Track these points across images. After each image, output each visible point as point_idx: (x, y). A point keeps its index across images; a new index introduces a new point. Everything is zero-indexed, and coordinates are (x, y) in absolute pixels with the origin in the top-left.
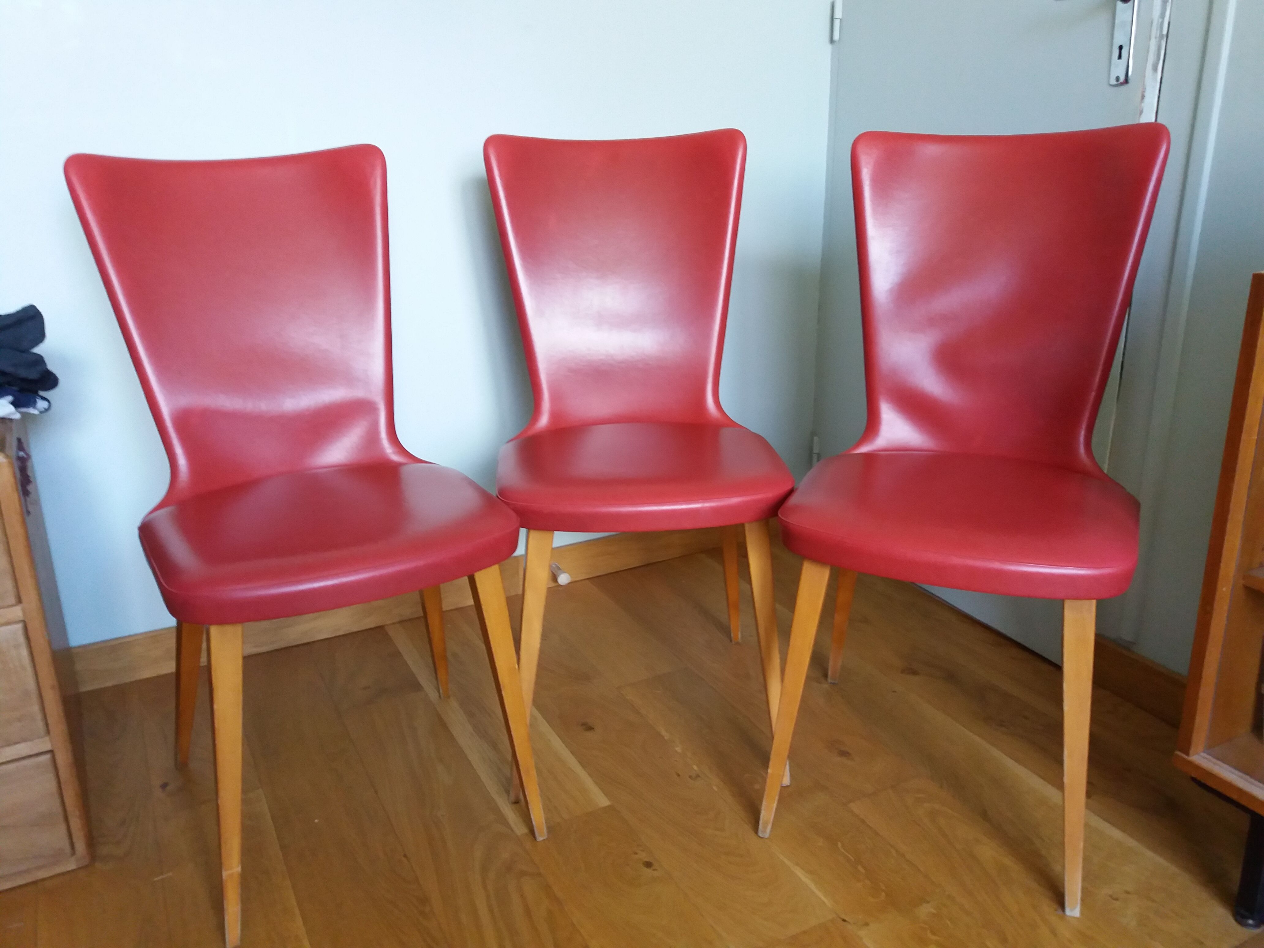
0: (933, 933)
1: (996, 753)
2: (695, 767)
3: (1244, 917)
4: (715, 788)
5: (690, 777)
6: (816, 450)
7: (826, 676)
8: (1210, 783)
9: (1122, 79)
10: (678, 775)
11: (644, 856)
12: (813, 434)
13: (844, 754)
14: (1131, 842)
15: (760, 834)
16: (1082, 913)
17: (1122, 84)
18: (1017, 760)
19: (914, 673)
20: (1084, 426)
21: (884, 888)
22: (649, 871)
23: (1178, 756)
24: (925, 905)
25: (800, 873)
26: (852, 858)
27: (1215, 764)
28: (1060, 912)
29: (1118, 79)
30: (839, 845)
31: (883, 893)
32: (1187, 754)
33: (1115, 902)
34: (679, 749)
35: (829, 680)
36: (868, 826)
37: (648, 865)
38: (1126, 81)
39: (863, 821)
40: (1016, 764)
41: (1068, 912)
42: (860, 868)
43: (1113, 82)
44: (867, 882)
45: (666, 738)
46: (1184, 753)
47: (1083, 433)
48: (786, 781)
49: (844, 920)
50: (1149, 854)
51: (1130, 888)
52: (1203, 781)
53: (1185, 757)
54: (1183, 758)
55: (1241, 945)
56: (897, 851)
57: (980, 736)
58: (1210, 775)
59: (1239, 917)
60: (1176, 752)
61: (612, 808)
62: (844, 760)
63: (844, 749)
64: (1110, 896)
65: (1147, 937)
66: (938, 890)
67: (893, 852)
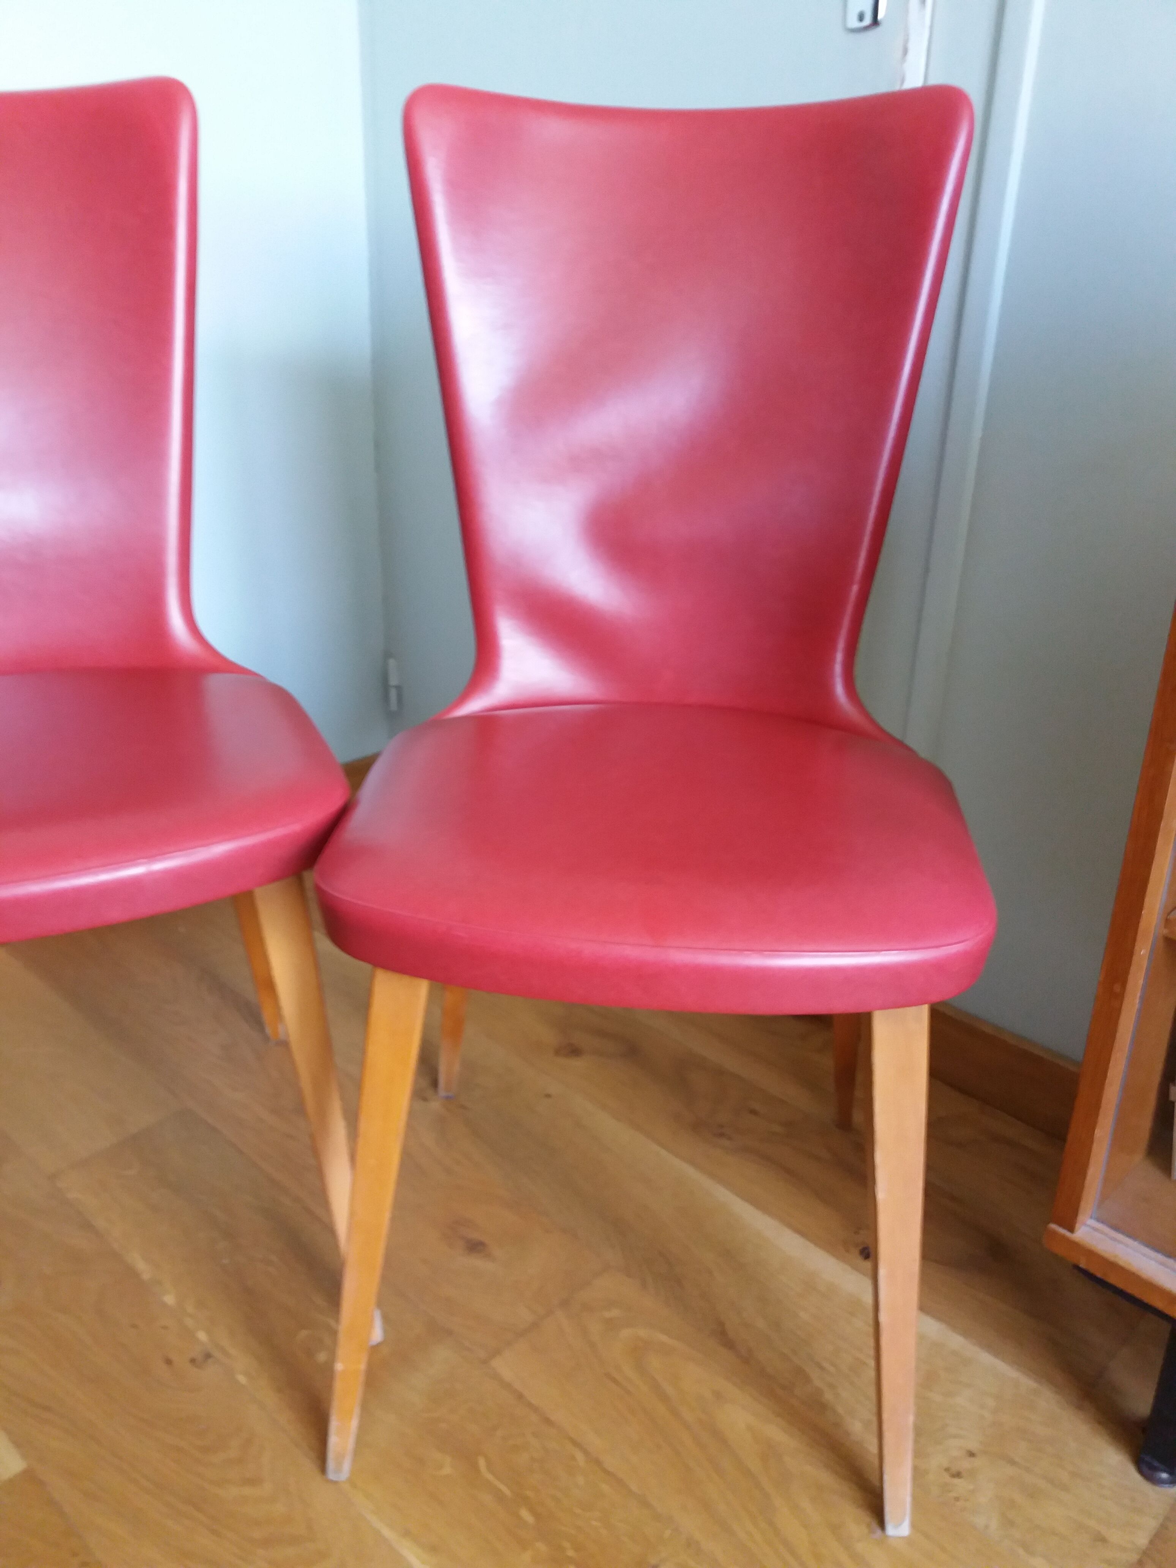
1: (723, 1195)
2: (202, 1336)
3: (1156, 1469)
4: (242, 1379)
5: (193, 1361)
6: (393, 681)
7: (435, 1084)
9: (868, 20)
10: (169, 1362)
12: (387, 655)
13: (475, 1247)
15: (331, 1476)
16: (914, 1526)
17: (866, 28)
19: (574, 1051)
20: (841, 644)
21: (571, 1553)
23: (1055, 1233)
26: (508, 1492)
27: (1114, 1240)
28: (879, 1532)
29: (861, 17)
30: (482, 1462)
32: (1071, 1229)
33: (956, 1481)
34: (170, 1299)
35: (442, 1092)
36: (530, 1405)
38: (875, 22)
39: (520, 1397)
41: (891, 1530)
42: (525, 1514)
43: (854, 23)
44: (541, 1547)
45: (146, 1276)
46: (1064, 1227)
47: (839, 657)
48: (377, 1335)
51: (973, 1446)
52: (1099, 1275)
53: (1067, 1234)
54: (1063, 1237)
55: (1163, 1527)
56: (586, 1453)
57: (693, 1163)
58: (1113, 1266)
59: (1145, 1469)
60: (1053, 1226)
61: (28, 1476)
62: (477, 1262)
63: (475, 1236)
64: (947, 1470)
65: (1021, 1551)
66: (668, 1533)
67: (580, 1457)
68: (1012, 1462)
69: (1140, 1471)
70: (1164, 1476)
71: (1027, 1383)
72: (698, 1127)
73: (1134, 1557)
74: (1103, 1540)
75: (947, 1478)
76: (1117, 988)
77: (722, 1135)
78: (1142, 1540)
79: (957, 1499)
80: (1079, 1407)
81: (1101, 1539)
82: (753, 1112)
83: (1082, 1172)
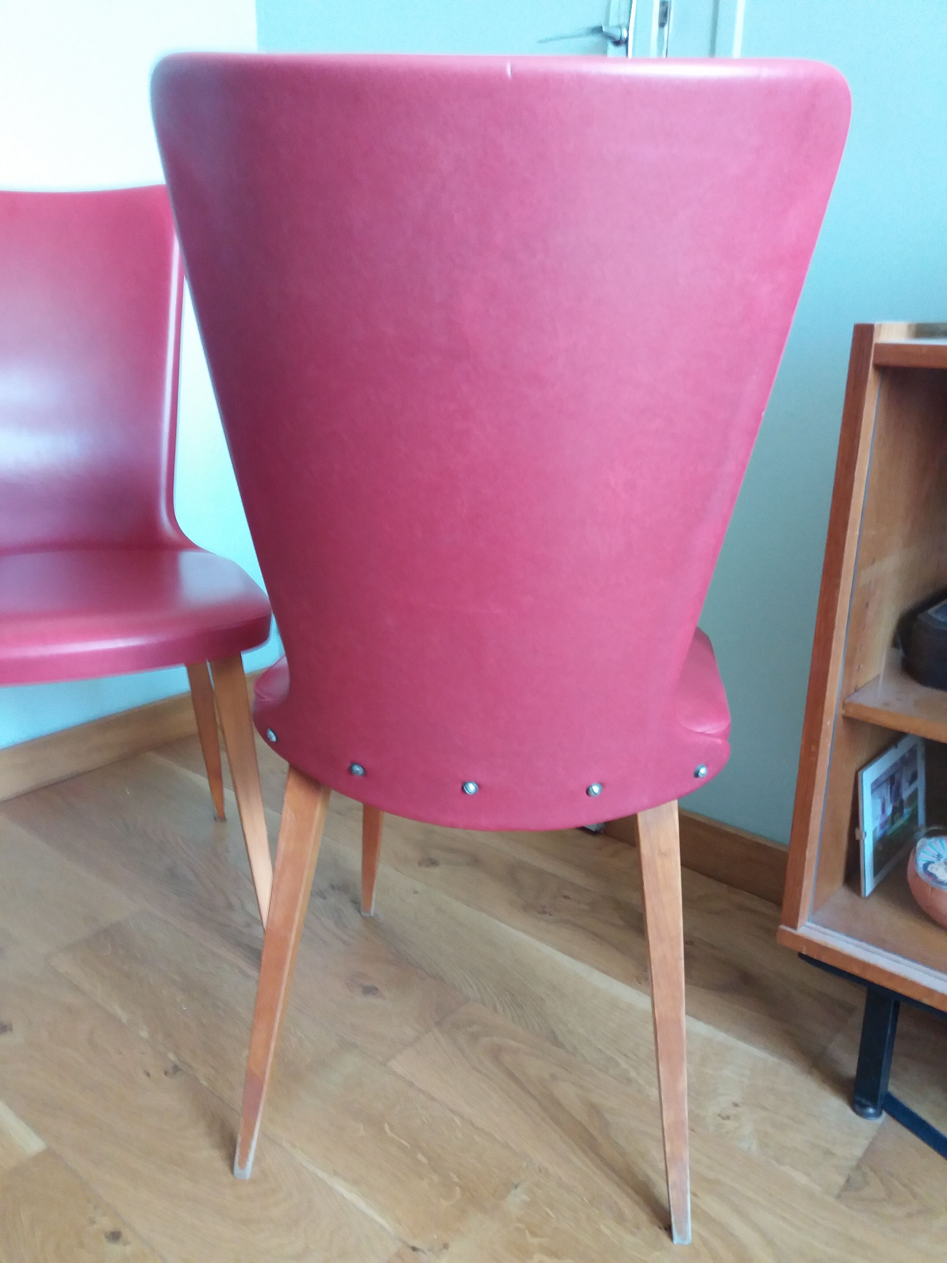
0: (534, 1234)
1: (548, 950)
2: (171, 1056)
3: (864, 1106)
4: (204, 1083)
5: (165, 1073)
8: (825, 959)
10: (148, 1074)
11: (106, 1223)
13: (370, 990)
14: (721, 1036)
18: (572, 955)
19: (433, 863)
22: (116, 1249)
23: (784, 931)
24: (513, 1192)
25: (340, 1187)
26: (407, 1144)
27: (824, 933)
30: (387, 1127)
31: (458, 1189)
32: (795, 927)
33: (726, 1122)
34: (144, 1034)
36: (418, 1089)
37: (115, 1236)
39: (411, 1084)
40: (573, 961)
42: (420, 1157)
44: (435, 1177)
46: (791, 927)
49: (414, 1249)
50: (742, 1046)
51: (737, 1098)
52: (815, 957)
53: (793, 931)
54: (790, 933)
55: (872, 1144)
56: (462, 1117)
57: (526, 932)
58: (825, 949)
59: (857, 1107)
60: (783, 927)
61: (48, 1153)
62: (371, 1000)
63: (368, 983)
64: (719, 1115)
65: (773, 1162)
66: (524, 1164)
67: (457, 1120)
68: (765, 1108)
69: (854, 1110)
70: (871, 1111)
71: (773, 1060)
72: (527, 908)
73: (854, 1163)
74: (832, 1154)
75: (720, 1120)
76: (813, 748)
77: (545, 913)
78: (858, 1152)
79: (727, 1133)
80: (810, 1073)
81: (829, 1153)
82: (566, 897)
83: (799, 883)
